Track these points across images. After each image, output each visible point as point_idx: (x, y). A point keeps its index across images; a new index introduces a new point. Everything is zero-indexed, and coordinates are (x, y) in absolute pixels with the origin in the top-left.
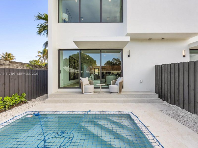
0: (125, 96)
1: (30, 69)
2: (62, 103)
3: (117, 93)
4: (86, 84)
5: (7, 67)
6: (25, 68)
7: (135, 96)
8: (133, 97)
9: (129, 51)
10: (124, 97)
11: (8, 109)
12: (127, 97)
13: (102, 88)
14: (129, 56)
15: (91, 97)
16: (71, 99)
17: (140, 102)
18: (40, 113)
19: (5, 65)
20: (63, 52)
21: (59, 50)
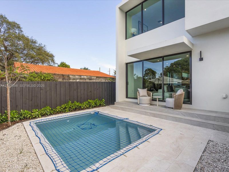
0: (182, 114)
1: (111, 81)
2: (120, 110)
3: (173, 108)
4: (143, 95)
5: (94, 81)
6: (107, 81)
7: (196, 115)
8: (193, 117)
9: (201, 52)
10: (180, 115)
11: (91, 108)
12: (184, 116)
13: (159, 101)
14: (201, 59)
15: (144, 109)
16: (127, 107)
17: (200, 124)
18: (99, 113)
19: (93, 79)
20: (133, 64)
21: (127, 64)
